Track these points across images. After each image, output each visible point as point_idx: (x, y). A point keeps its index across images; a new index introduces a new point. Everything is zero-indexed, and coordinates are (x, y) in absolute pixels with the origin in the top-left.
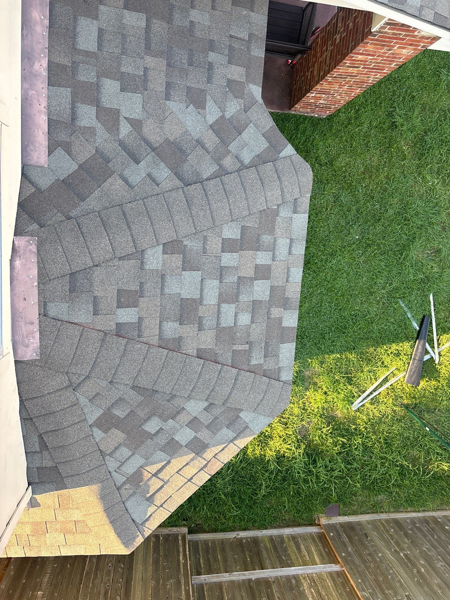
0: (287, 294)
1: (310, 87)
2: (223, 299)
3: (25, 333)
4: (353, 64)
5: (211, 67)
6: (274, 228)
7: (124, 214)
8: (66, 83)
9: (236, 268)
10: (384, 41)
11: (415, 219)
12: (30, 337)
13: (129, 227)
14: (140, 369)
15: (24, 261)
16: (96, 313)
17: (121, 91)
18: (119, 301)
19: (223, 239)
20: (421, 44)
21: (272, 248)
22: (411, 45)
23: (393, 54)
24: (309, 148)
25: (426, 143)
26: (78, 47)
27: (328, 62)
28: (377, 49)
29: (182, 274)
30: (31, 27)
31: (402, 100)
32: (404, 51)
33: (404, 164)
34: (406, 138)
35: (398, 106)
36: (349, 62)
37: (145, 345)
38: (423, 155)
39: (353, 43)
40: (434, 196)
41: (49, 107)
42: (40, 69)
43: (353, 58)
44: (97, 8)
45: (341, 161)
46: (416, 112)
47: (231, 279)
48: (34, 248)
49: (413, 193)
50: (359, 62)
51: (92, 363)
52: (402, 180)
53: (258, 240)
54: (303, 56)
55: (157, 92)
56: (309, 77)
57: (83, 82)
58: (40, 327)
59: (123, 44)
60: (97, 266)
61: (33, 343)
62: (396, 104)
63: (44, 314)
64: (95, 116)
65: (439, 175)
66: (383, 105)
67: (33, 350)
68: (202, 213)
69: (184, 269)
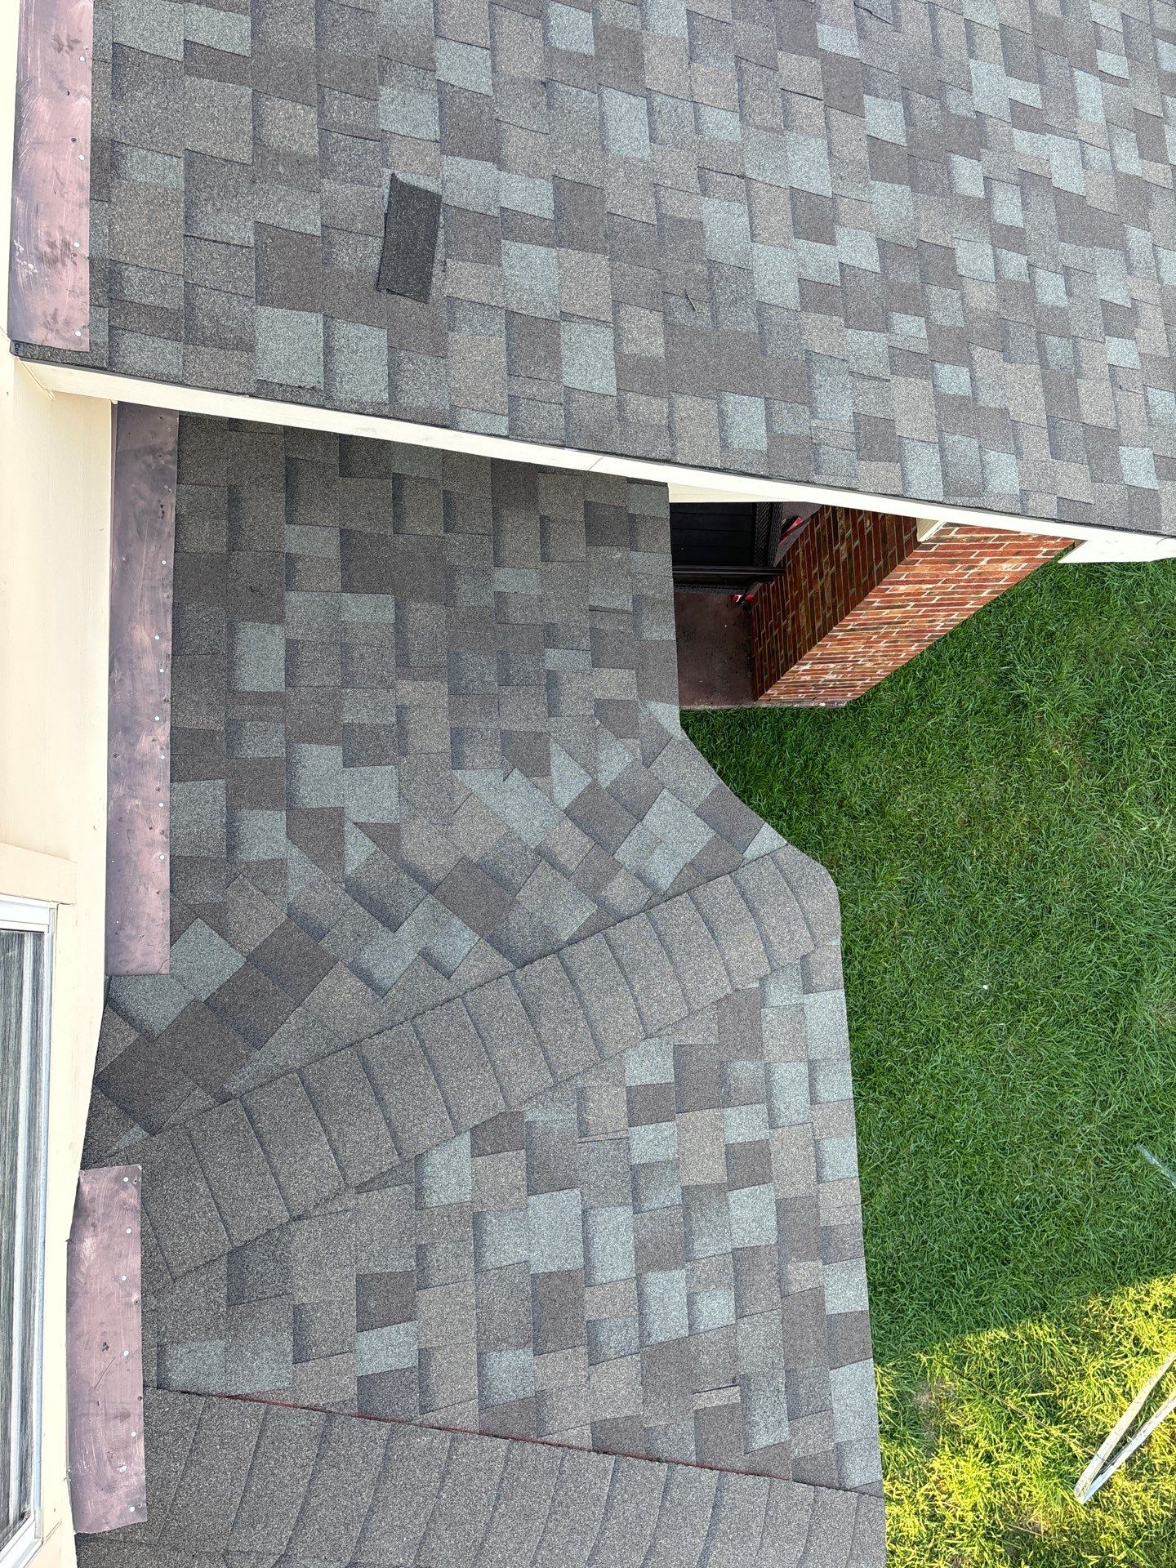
0: (824, 1215)
1: (795, 652)
2: (649, 1258)
3: (105, 1450)
4: (890, 602)
5: (552, 680)
6: (760, 1039)
7: (366, 1066)
8: (213, 770)
9: (675, 1165)
10: (952, 555)
11: (1128, 922)
12: (118, 1458)
13: (380, 1100)
14: (434, 1511)
15: (106, 1235)
16: (300, 1356)
17: (345, 765)
18: (362, 1310)
19: (629, 1090)
20: (1041, 549)
21: (765, 1094)
22: (1018, 554)
23: (979, 574)
24: (816, 781)
25: (1108, 735)
26: (241, 687)
27: (829, 601)
28: (939, 569)
29: (528, 1206)
30: (131, 662)
31: (1026, 644)
32: (1005, 566)
33: (1067, 791)
34: (1055, 727)
35: (1019, 658)
36: (878, 600)
37: (443, 1434)
38: (1108, 762)
39: (881, 563)
40: (1164, 858)
41: (172, 832)
42: (152, 748)
43: (888, 592)
44: (281, 600)
45: (906, 803)
46: (1067, 667)
47: (664, 1197)
48: (132, 1197)
49: (1105, 857)
50: (903, 597)
51: (295, 1512)
52: (1070, 827)
53: (723, 1079)
54: (769, 586)
55: (432, 756)
56: (789, 629)
57: (253, 759)
58: (147, 1424)
59: (344, 665)
60: (299, 1218)
61: (127, 1477)
62: (1011, 656)
63: (157, 1383)
64: (283, 833)
65: (1161, 804)
66: (981, 660)
67: (127, 1497)
68: (565, 1032)
69: (532, 1191)
